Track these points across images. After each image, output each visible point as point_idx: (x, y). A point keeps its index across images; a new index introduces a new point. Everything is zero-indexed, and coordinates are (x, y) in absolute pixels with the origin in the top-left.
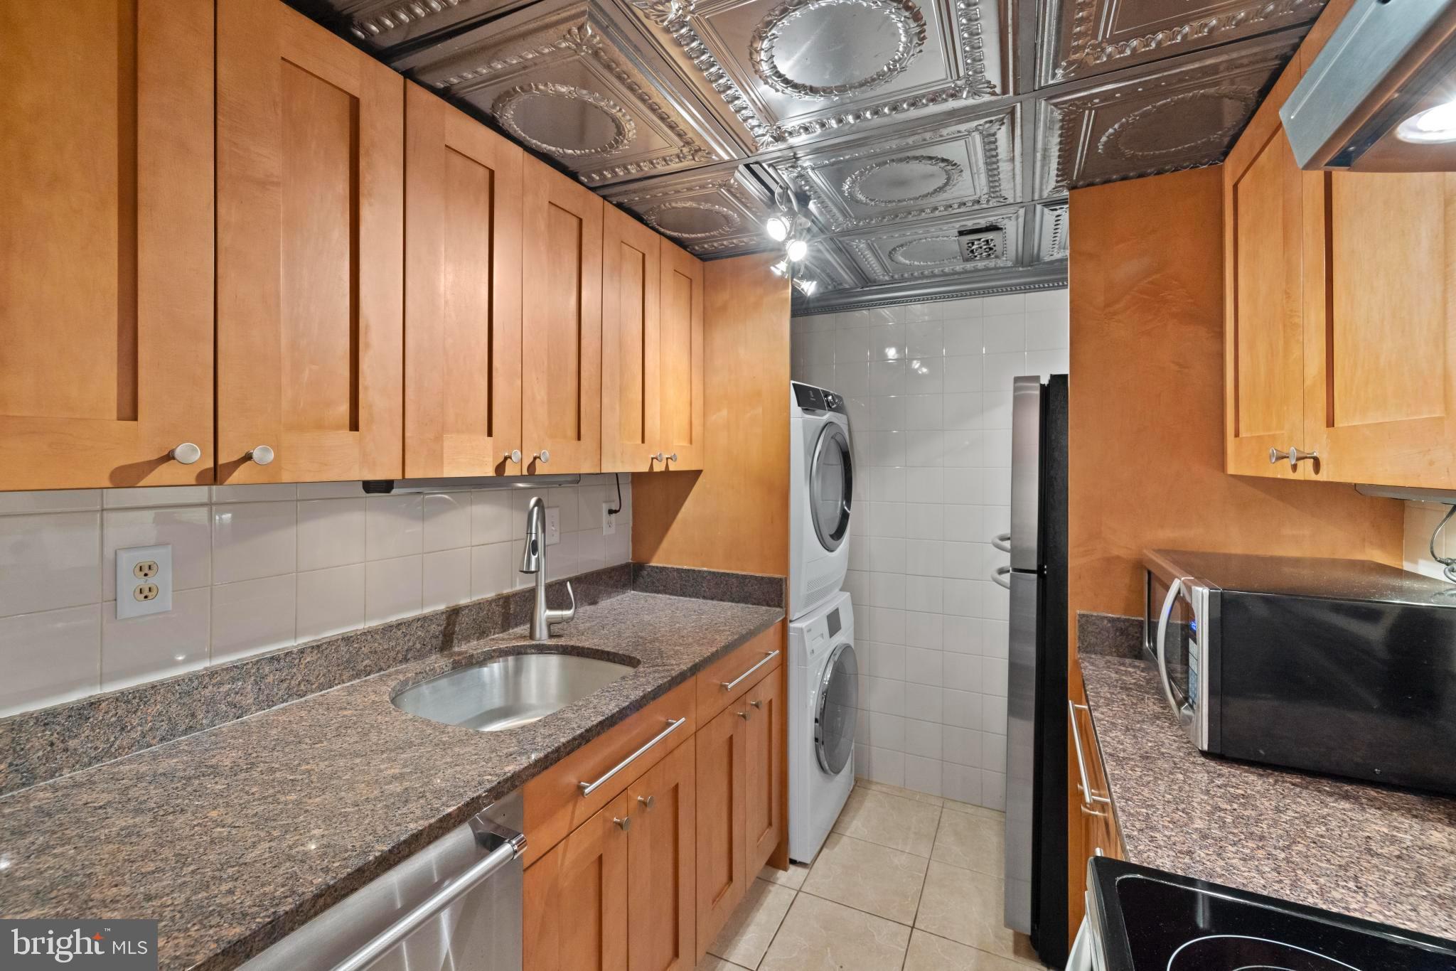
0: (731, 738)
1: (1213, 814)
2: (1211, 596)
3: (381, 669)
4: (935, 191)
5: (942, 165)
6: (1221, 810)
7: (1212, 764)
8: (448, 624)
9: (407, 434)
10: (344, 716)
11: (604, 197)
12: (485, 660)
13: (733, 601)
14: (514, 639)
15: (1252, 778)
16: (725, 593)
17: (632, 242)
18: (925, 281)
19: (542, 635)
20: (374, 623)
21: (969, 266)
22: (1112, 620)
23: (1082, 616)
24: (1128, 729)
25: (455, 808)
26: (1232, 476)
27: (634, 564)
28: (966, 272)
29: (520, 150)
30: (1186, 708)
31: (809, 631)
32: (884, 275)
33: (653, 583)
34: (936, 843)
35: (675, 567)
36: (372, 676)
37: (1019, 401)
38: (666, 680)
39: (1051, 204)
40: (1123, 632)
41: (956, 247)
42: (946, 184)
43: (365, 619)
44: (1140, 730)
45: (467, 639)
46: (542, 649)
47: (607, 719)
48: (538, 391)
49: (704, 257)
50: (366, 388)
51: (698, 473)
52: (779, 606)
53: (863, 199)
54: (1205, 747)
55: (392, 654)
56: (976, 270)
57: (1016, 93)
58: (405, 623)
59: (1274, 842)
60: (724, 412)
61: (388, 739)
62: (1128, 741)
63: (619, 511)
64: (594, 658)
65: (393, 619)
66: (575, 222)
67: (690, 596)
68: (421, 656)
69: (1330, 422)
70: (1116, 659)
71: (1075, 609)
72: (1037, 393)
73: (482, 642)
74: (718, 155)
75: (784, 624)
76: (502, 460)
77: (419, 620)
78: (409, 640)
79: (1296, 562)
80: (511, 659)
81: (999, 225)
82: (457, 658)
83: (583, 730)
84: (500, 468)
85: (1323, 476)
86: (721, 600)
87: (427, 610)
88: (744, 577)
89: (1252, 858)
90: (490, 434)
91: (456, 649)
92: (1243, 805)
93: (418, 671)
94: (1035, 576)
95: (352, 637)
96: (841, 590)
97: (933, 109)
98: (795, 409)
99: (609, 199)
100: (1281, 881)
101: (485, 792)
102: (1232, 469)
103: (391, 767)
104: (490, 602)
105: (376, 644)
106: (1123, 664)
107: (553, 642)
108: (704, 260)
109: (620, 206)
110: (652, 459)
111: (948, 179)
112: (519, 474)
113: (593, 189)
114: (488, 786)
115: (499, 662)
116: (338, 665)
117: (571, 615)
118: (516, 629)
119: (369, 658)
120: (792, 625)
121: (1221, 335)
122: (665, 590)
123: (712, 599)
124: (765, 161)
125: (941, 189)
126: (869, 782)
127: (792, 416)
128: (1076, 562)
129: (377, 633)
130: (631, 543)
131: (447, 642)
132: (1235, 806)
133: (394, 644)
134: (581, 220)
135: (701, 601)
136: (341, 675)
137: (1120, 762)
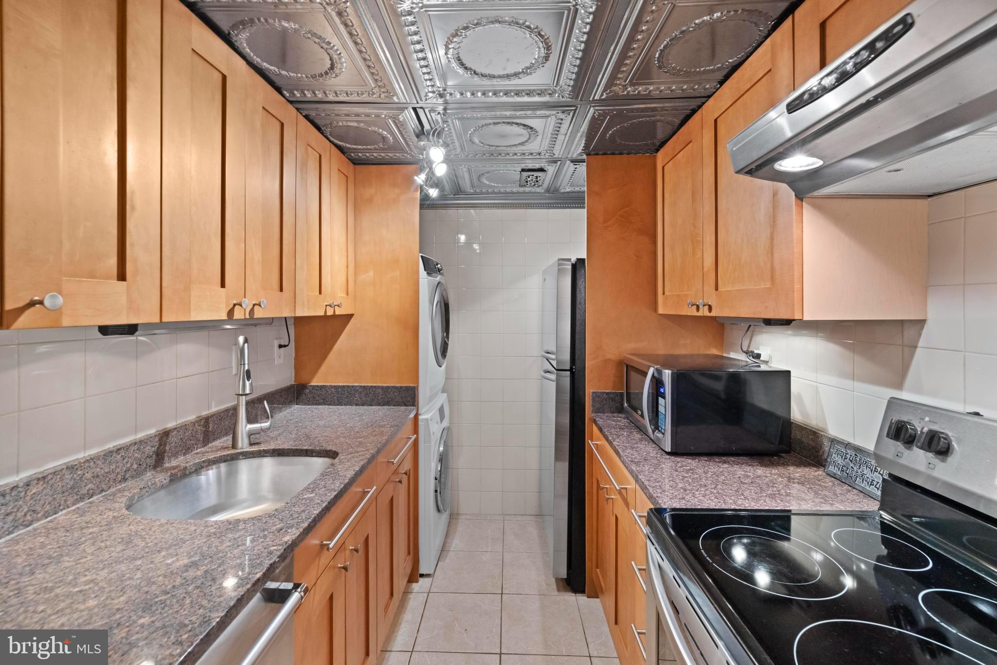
0: (392, 498)
1: (684, 479)
2: (672, 374)
3: (102, 491)
4: (519, 144)
5: (529, 130)
6: (686, 477)
7: (673, 457)
8: (160, 445)
9: (164, 285)
10: (91, 533)
11: (298, 109)
12: (196, 470)
13: (379, 405)
14: (218, 450)
15: (690, 461)
16: (373, 400)
17: (314, 145)
18: (493, 195)
19: (243, 444)
20: (93, 452)
21: (521, 189)
22: (607, 394)
23: (593, 393)
24: (632, 448)
25: (261, 573)
26: (661, 315)
27: (298, 385)
28: (519, 193)
29: (244, 63)
30: (657, 433)
31: (431, 420)
32: (470, 189)
33: (314, 398)
34: (505, 542)
35: (333, 384)
36: (95, 498)
37: (560, 271)
38: (365, 461)
39: (575, 161)
40: (613, 400)
41: (518, 177)
42: (526, 141)
43: (85, 448)
44: (637, 447)
45: (175, 455)
46: (247, 455)
47: (338, 493)
48: (256, 254)
49: (356, 162)
50: (132, 245)
51: (352, 315)
52: (414, 405)
53: (477, 141)
54: (670, 450)
55: (113, 476)
56: (524, 193)
57: (581, 100)
58: (124, 448)
59: (710, 486)
60: (371, 274)
61: (156, 541)
62: (635, 454)
63: (288, 345)
64: (294, 456)
65: (110, 445)
66: (278, 126)
67: (345, 405)
68: (138, 474)
69: (717, 289)
70: (610, 415)
71: (590, 389)
72: (570, 267)
73: (188, 456)
74: (398, 98)
75: (416, 417)
76: (231, 306)
77: (136, 443)
78: (127, 462)
79: (685, 356)
80: (223, 466)
81: (545, 169)
82: (173, 472)
83: (326, 503)
84: (231, 313)
85: (713, 314)
86: (370, 405)
87: (140, 435)
88: (388, 387)
89: (706, 495)
90: (223, 285)
91: (167, 465)
92: (692, 473)
93: (142, 486)
94: (568, 373)
95: (76, 465)
96: (442, 392)
97: (526, 99)
98: (422, 273)
99: (301, 111)
100: (720, 502)
101: (278, 558)
102: (661, 311)
103: (178, 560)
104: (194, 423)
105: (98, 469)
106: (614, 417)
107: (255, 448)
108: (355, 164)
109: (307, 117)
110: (326, 306)
111: (529, 139)
112: (243, 318)
113: (291, 102)
114: (279, 553)
115: (212, 469)
116: (63, 492)
117: (269, 426)
118: (213, 444)
119: (91, 482)
120: (420, 417)
121: (655, 242)
122: (325, 402)
123: (363, 405)
124: (427, 108)
125: (522, 144)
126: (458, 514)
127: (420, 277)
128: (590, 363)
129: (99, 459)
130: (293, 370)
131: (159, 460)
132: (690, 474)
133: (114, 467)
134: (282, 125)
135: (354, 407)
136: (66, 501)
137: (637, 464)
